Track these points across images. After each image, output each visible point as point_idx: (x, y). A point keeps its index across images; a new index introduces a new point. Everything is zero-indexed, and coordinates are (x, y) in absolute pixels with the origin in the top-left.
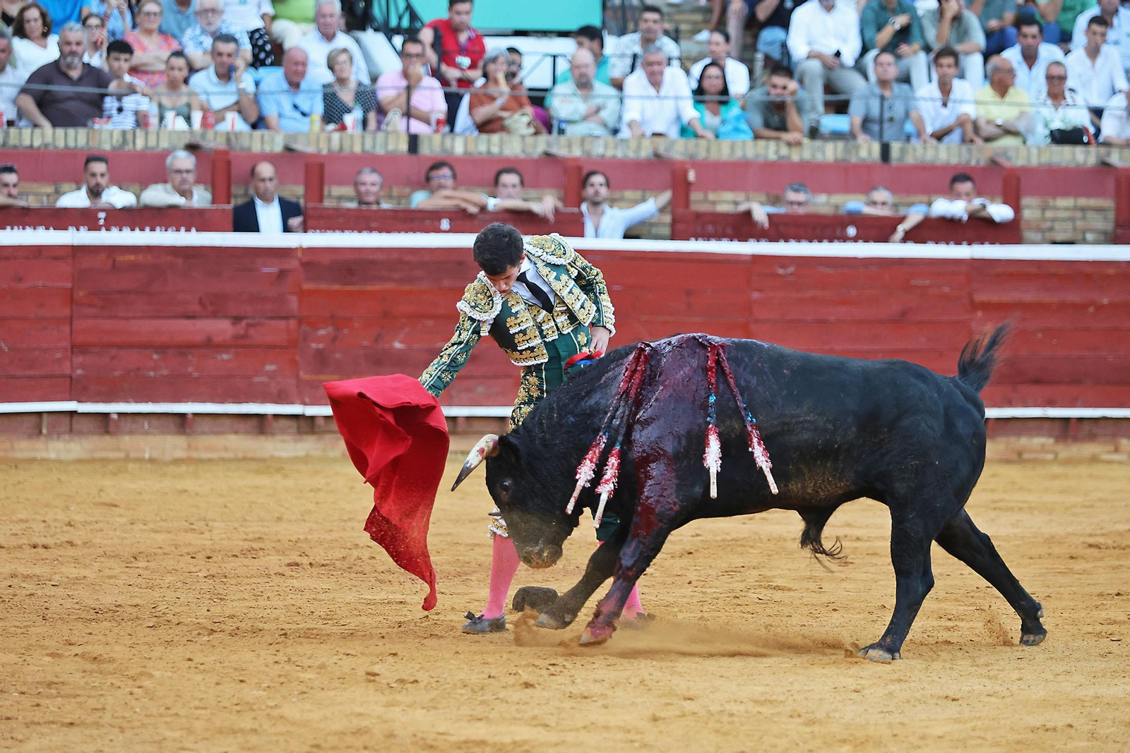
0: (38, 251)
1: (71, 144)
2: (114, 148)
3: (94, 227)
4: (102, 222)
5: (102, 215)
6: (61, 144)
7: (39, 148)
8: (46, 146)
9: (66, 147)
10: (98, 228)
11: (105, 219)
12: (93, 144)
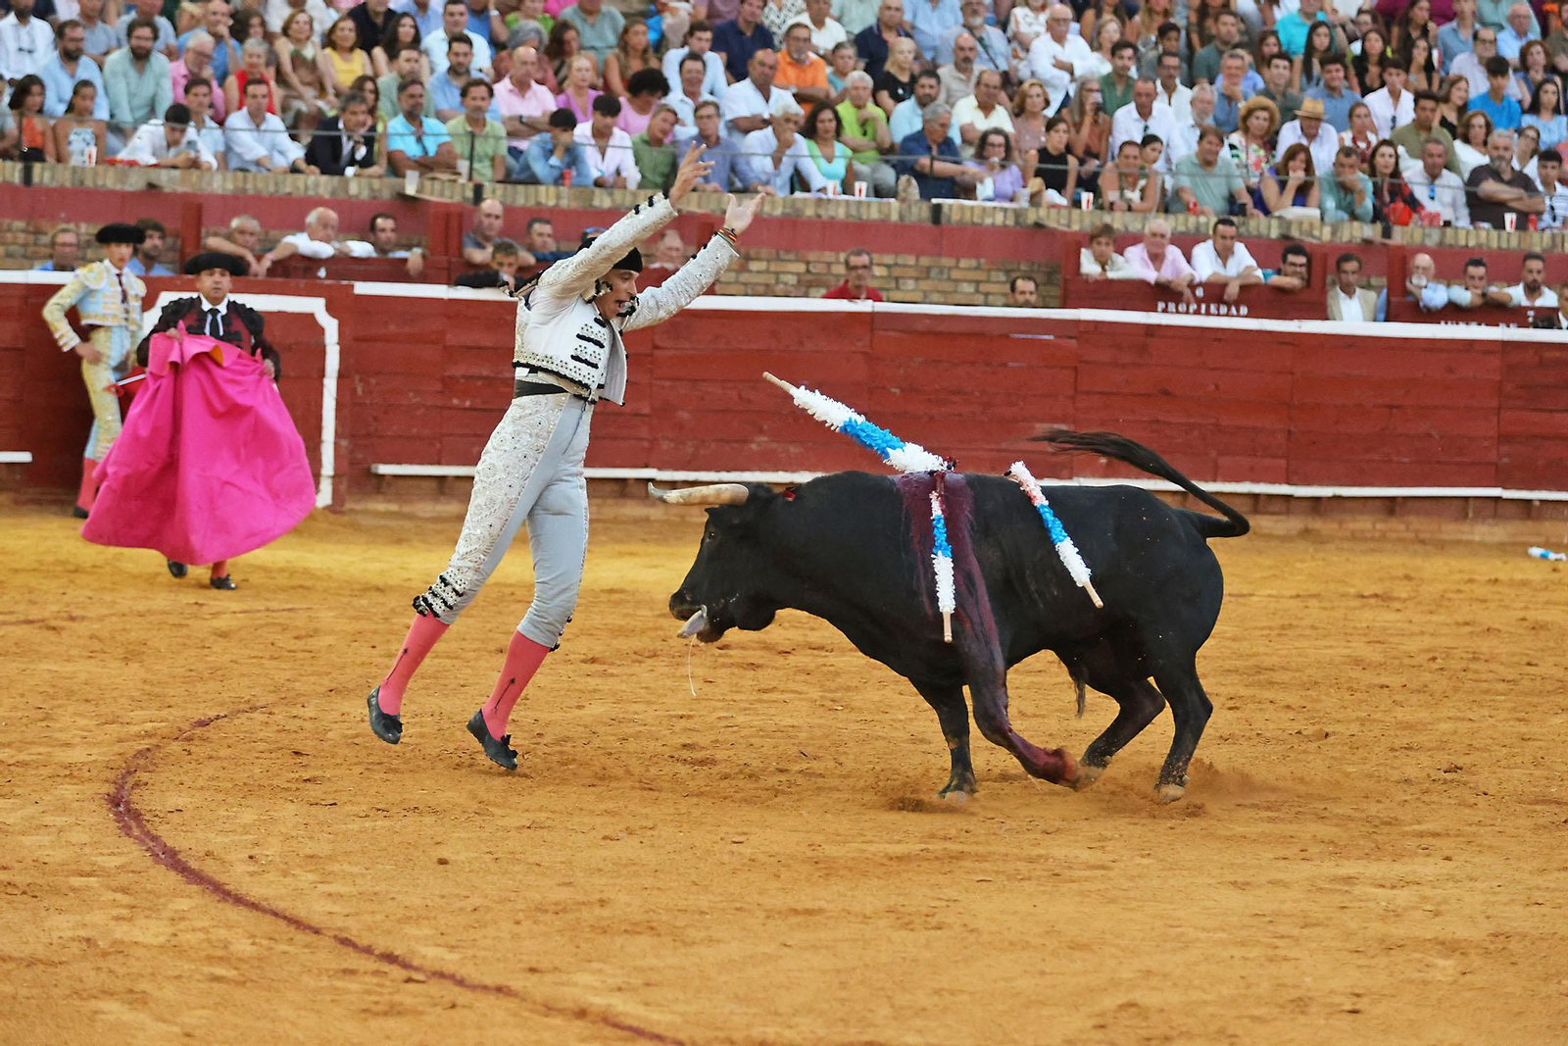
0: (1470, 344)
1: (1504, 245)
2: (1544, 251)
3: (1523, 325)
4: (1531, 320)
5: (1531, 313)
6: (1494, 245)
7: (1473, 248)
8: (1480, 246)
9: (1500, 248)
10: (1527, 326)
11: (1535, 317)
12: (1525, 246)
